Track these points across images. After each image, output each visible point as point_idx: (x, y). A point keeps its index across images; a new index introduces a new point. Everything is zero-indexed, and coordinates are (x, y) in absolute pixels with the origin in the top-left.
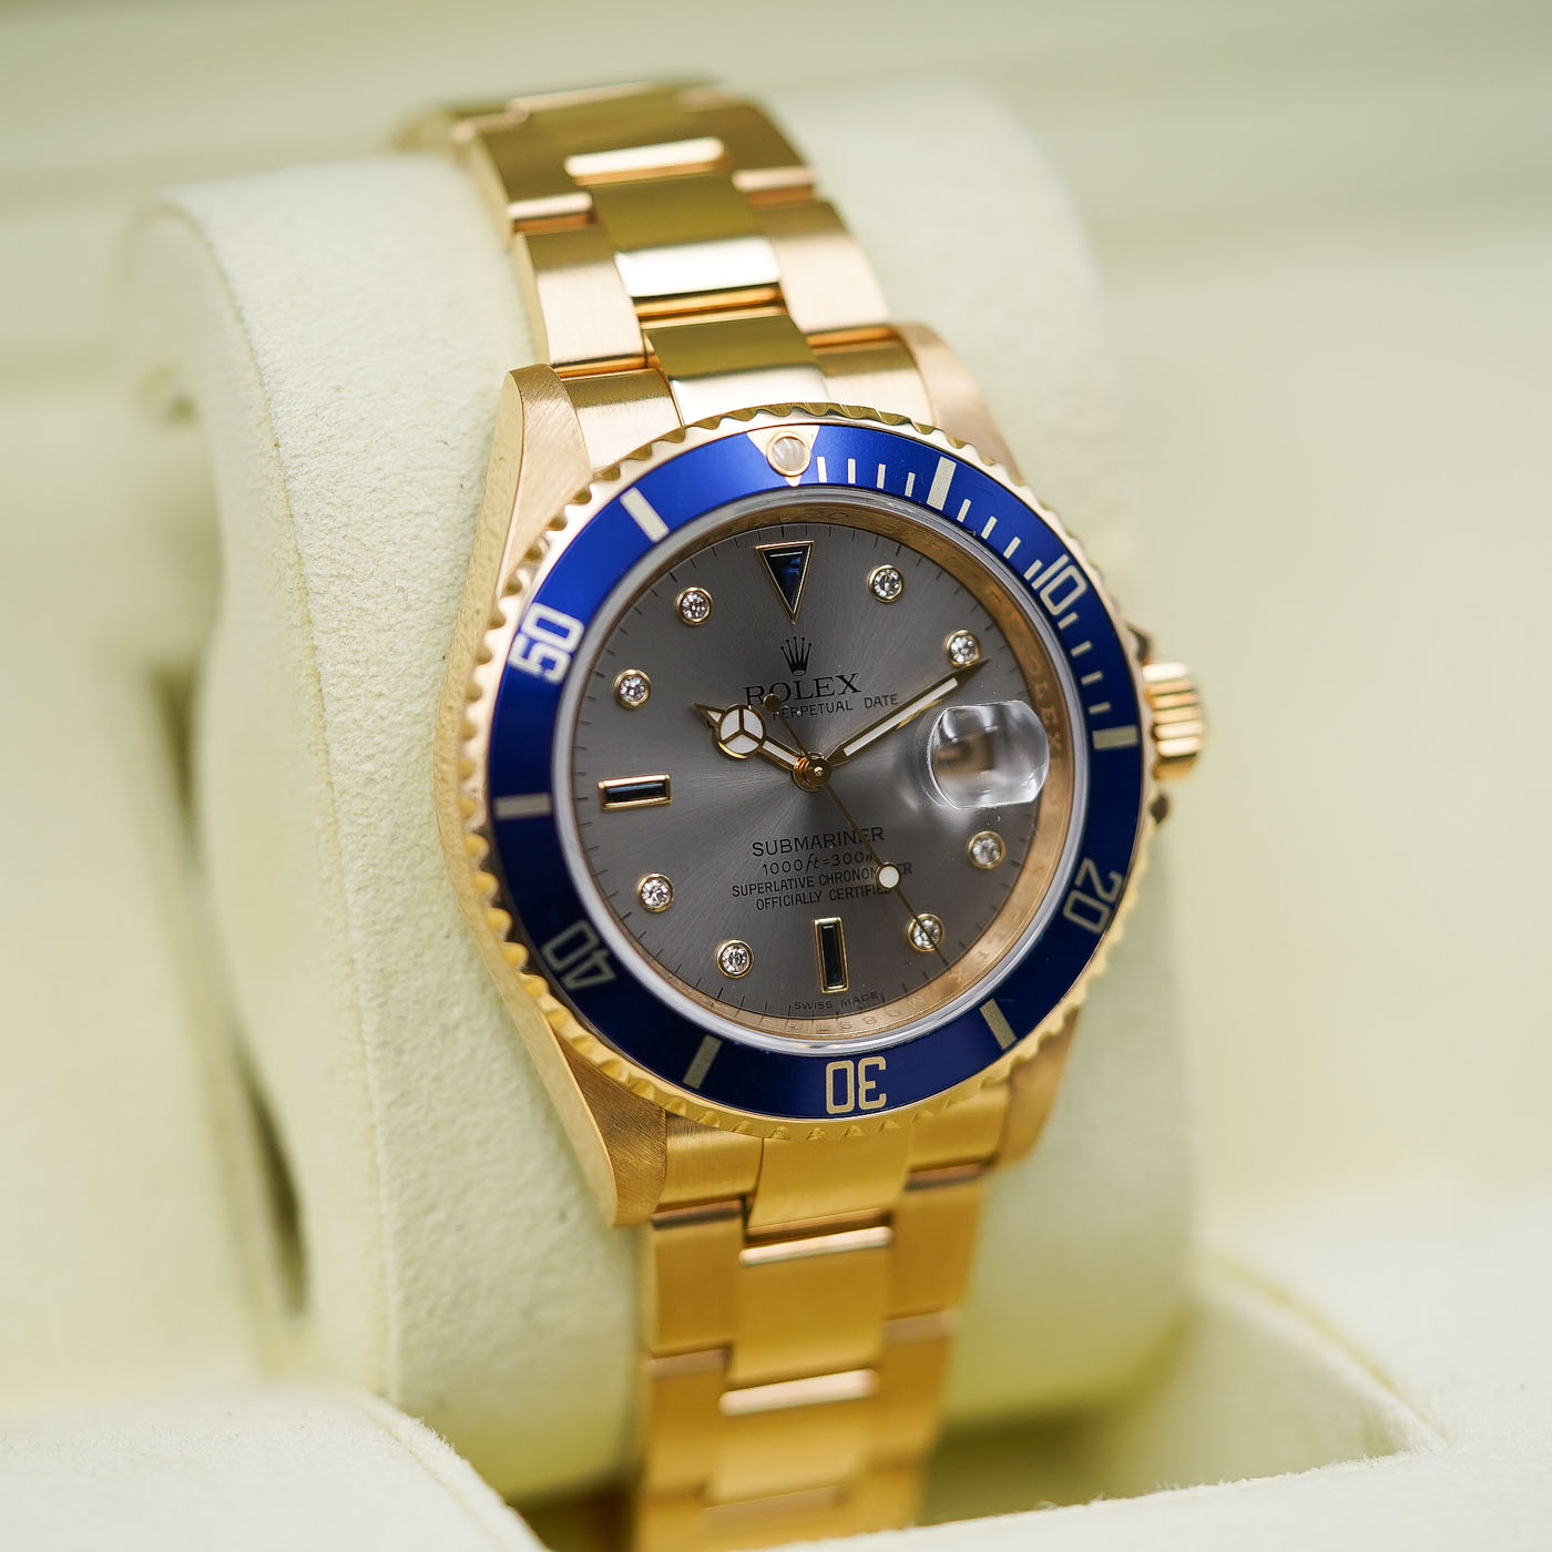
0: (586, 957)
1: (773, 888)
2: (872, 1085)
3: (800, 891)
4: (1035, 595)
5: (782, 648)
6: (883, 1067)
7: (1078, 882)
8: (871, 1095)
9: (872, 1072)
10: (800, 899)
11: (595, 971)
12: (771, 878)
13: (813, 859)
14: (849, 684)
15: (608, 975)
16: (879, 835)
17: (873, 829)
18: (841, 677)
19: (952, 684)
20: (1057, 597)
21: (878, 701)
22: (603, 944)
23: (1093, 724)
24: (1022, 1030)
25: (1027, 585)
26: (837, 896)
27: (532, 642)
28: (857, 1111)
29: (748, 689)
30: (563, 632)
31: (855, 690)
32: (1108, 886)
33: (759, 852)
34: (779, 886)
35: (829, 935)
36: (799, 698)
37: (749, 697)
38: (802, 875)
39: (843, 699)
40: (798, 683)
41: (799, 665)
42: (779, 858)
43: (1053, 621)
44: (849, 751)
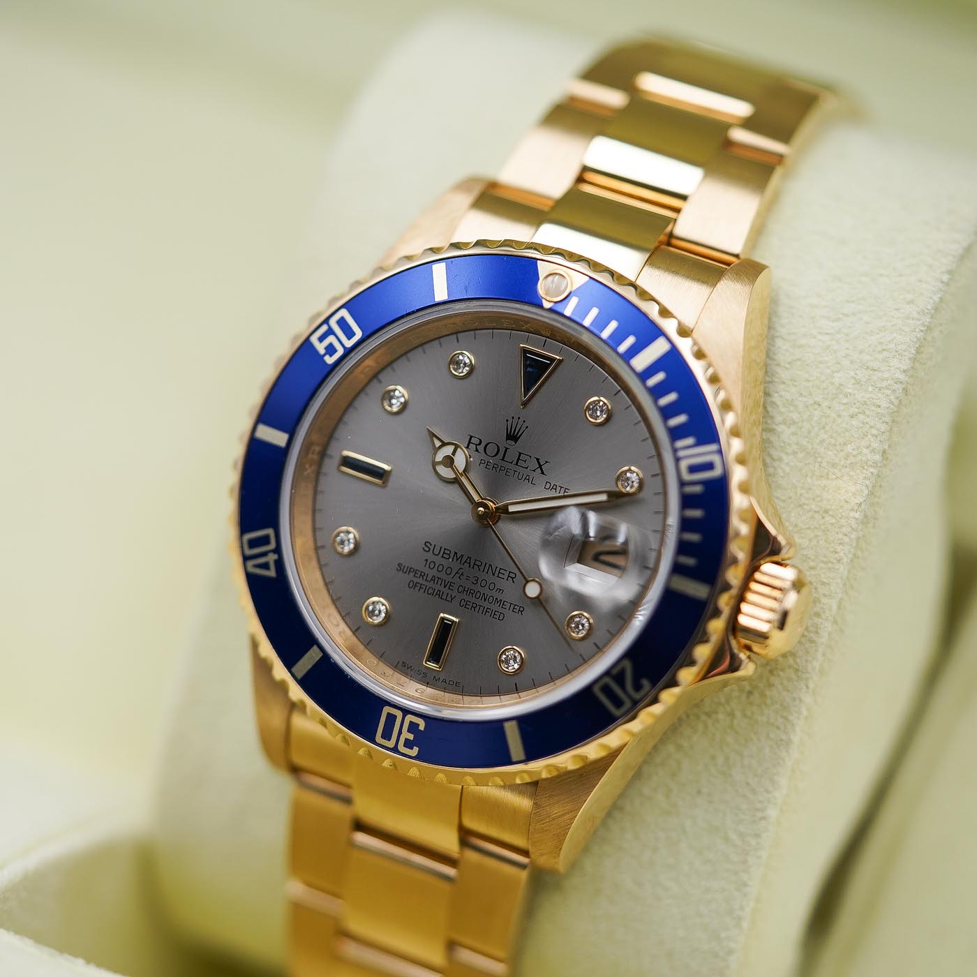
0: (264, 554)
1: (425, 578)
2: (411, 737)
3: (442, 588)
4: (677, 460)
5: (507, 421)
6: (422, 727)
7: (615, 672)
8: (408, 744)
9: (413, 727)
10: (439, 595)
11: (265, 566)
12: (427, 570)
13: (460, 572)
14: (540, 466)
15: (272, 573)
16: (512, 578)
17: (510, 572)
18: (538, 460)
19: (603, 497)
20: (693, 469)
21: (554, 488)
22: (278, 550)
23: (677, 569)
24: (532, 754)
25: (675, 451)
26: (464, 604)
27: (330, 332)
28: (395, 750)
29: (471, 437)
30: (349, 334)
31: (543, 473)
32: (638, 687)
33: (426, 549)
34: (429, 579)
35: (445, 628)
36: (503, 459)
37: (470, 442)
38: (448, 579)
39: (532, 474)
40: (507, 449)
41: (513, 437)
42: (439, 560)
43: (682, 484)
44: (512, 509)
